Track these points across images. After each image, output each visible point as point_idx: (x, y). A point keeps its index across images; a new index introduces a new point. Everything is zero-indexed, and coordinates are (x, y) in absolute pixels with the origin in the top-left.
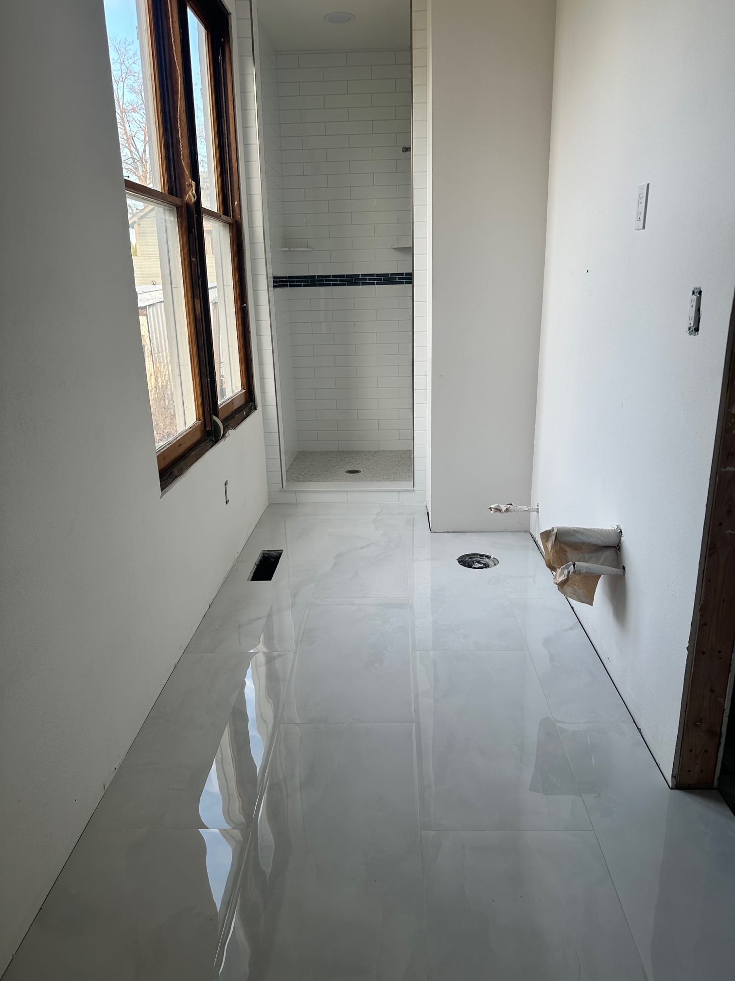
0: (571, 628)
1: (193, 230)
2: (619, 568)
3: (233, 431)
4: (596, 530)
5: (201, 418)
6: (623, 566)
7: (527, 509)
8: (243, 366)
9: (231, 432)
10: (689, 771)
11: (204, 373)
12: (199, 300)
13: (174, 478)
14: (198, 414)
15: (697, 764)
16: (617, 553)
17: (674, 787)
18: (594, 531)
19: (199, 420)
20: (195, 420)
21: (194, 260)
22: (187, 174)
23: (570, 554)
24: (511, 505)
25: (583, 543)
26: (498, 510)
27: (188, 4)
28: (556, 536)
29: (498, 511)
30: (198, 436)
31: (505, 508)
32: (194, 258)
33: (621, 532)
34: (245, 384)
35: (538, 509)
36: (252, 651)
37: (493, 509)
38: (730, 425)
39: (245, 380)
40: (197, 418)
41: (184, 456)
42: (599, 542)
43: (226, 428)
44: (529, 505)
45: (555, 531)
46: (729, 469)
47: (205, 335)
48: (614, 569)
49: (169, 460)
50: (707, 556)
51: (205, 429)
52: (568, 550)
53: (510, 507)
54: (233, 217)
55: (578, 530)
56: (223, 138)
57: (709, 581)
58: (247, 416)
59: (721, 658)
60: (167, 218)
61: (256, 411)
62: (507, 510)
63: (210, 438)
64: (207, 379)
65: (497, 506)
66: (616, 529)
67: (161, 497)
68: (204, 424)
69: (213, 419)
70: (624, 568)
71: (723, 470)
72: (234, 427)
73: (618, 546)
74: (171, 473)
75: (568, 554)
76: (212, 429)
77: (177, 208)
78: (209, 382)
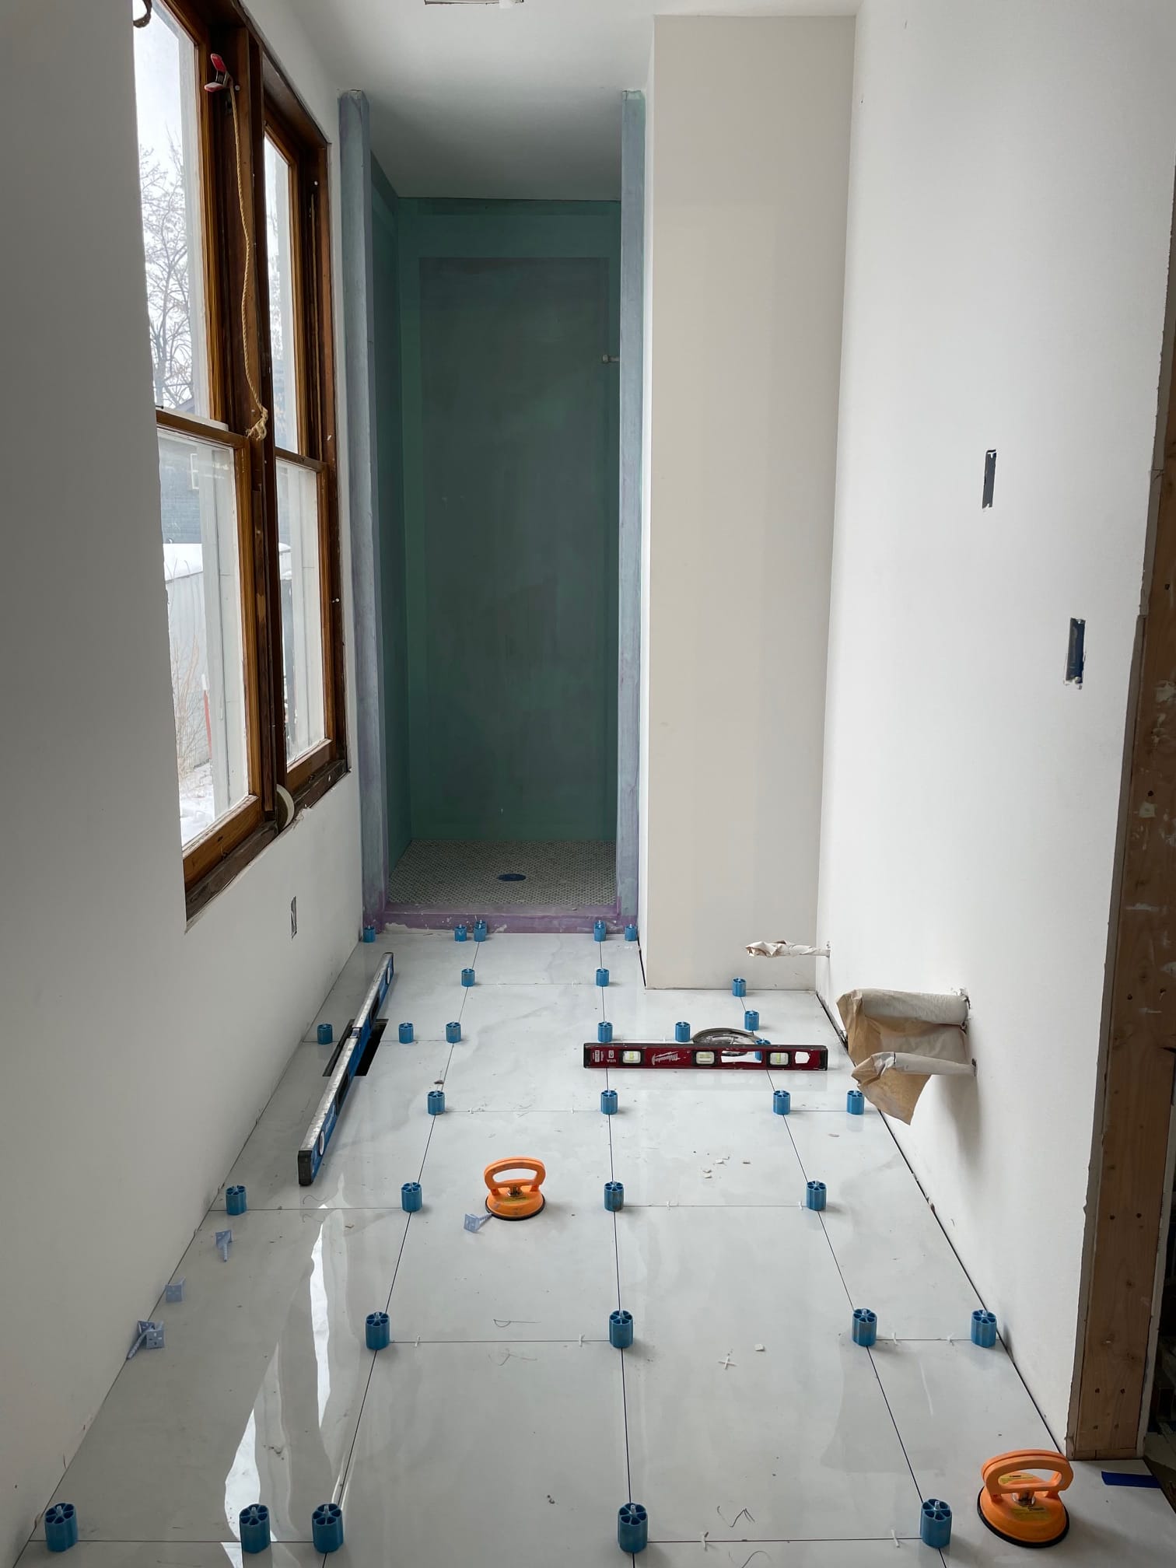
0: (888, 1166)
1: (260, 485)
2: (967, 1063)
3: (309, 810)
4: (926, 997)
5: (258, 790)
6: (973, 1060)
7: (810, 950)
8: (329, 699)
9: (306, 812)
10: (1096, 1427)
11: (267, 715)
12: (263, 597)
13: (209, 896)
14: (252, 784)
15: (1108, 1414)
16: (962, 1036)
17: (1071, 1457)
18: (924, 999)
19: (254, 794)
20: (247, 794)
21: (259, 532)
22: (255, 396)
23: (886, 1037)
24: (784, 943)
25: (907, 1019)
26: (762, 951)
27: (265, 133)
28: (861, 1004)
29: (762, 953)
30: (251, 819)
31: (775, 949)
32: (259, 529)
33: (967, 1000)
34: (331, 728)
35: (829, 951)
36: (323, 1206)
37: (753, 951)
38: (1138, 836)
39: (331, 723)
40: (249, 791)
41: (225, 857)
42: (933, 1019)
43: (298, 807)
44: (813, 944)
45: (859, 997)
46: (1140, 907)
47: (271, 653)
48: (958, 1064)
49: (200, 865)
50: (1110, 1051)
51: (263, 808)
52: (883, 1030)
53: (781, 947)
54: (323, 460)
55: (897, 996)
56: (311, 335)
57: (1116, 1092)
58: (334, 782)
59: (1142, 1227)
60: (218, 466)
61: (349, 775)
62: (778, 952)
63: (271, 823)
64: (271, 725)
65: (760, 945)
66: (959, 994)
67: (186, 932)
68: (262, 801)
69: (278, 793)
70: (974, 1063)
71: (1129, 908)
72: (311, 804)
73: (963, 1024)
74: (204, 888)
75: (882, 1037)
76: (274, 808)
77: (234, 450)
78: (273, 729)
